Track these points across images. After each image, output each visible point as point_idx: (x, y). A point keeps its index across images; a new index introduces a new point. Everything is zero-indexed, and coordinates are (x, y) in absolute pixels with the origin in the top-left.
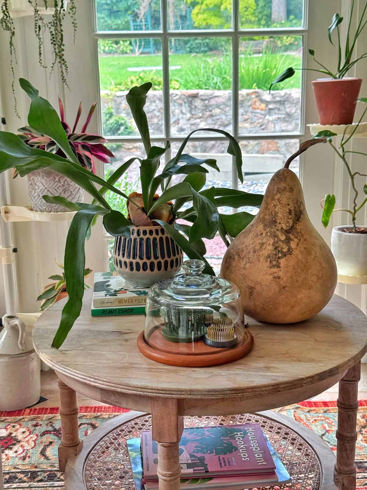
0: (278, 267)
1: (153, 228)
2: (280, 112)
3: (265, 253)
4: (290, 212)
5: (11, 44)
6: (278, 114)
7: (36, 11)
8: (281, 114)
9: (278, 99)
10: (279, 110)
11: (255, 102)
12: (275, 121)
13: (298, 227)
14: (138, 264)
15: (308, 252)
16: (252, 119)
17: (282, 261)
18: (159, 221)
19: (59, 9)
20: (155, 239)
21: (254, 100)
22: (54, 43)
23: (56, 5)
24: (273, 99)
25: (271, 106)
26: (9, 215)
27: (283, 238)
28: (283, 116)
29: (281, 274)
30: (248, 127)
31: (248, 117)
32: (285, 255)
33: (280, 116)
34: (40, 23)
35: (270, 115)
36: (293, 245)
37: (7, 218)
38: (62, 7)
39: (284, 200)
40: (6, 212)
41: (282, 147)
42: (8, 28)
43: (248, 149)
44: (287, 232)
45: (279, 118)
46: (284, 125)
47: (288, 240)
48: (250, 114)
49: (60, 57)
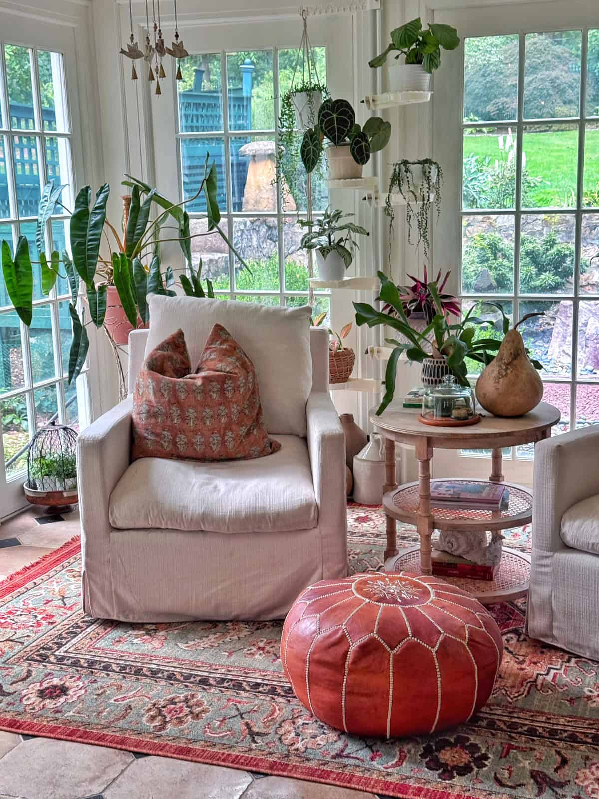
0: (498, 382)
1: (442, 360)
3: (493, 375)
4: (511, 353)
5: (391, 225)
7: (409, 205)
13: (515, 362)
14: (432, 380)
15: (517, 376)
17: (501, 380)
18: (445, 356)
19: (426, 202)
20: (442, 366)
22: (420, 227)
23: (424, 200)
26: (381, 354)
27: (504, 367)
29: (499, 386)
32: (503, 376)
34: (411, 213)
36: (509, 371)
37: (379, 356)
38: (428, 200)
39: (508, 347)
40: (378, 352)
42: (389, 214)
44: (508, 364)
47: (507, 369)
49: (424, 237)
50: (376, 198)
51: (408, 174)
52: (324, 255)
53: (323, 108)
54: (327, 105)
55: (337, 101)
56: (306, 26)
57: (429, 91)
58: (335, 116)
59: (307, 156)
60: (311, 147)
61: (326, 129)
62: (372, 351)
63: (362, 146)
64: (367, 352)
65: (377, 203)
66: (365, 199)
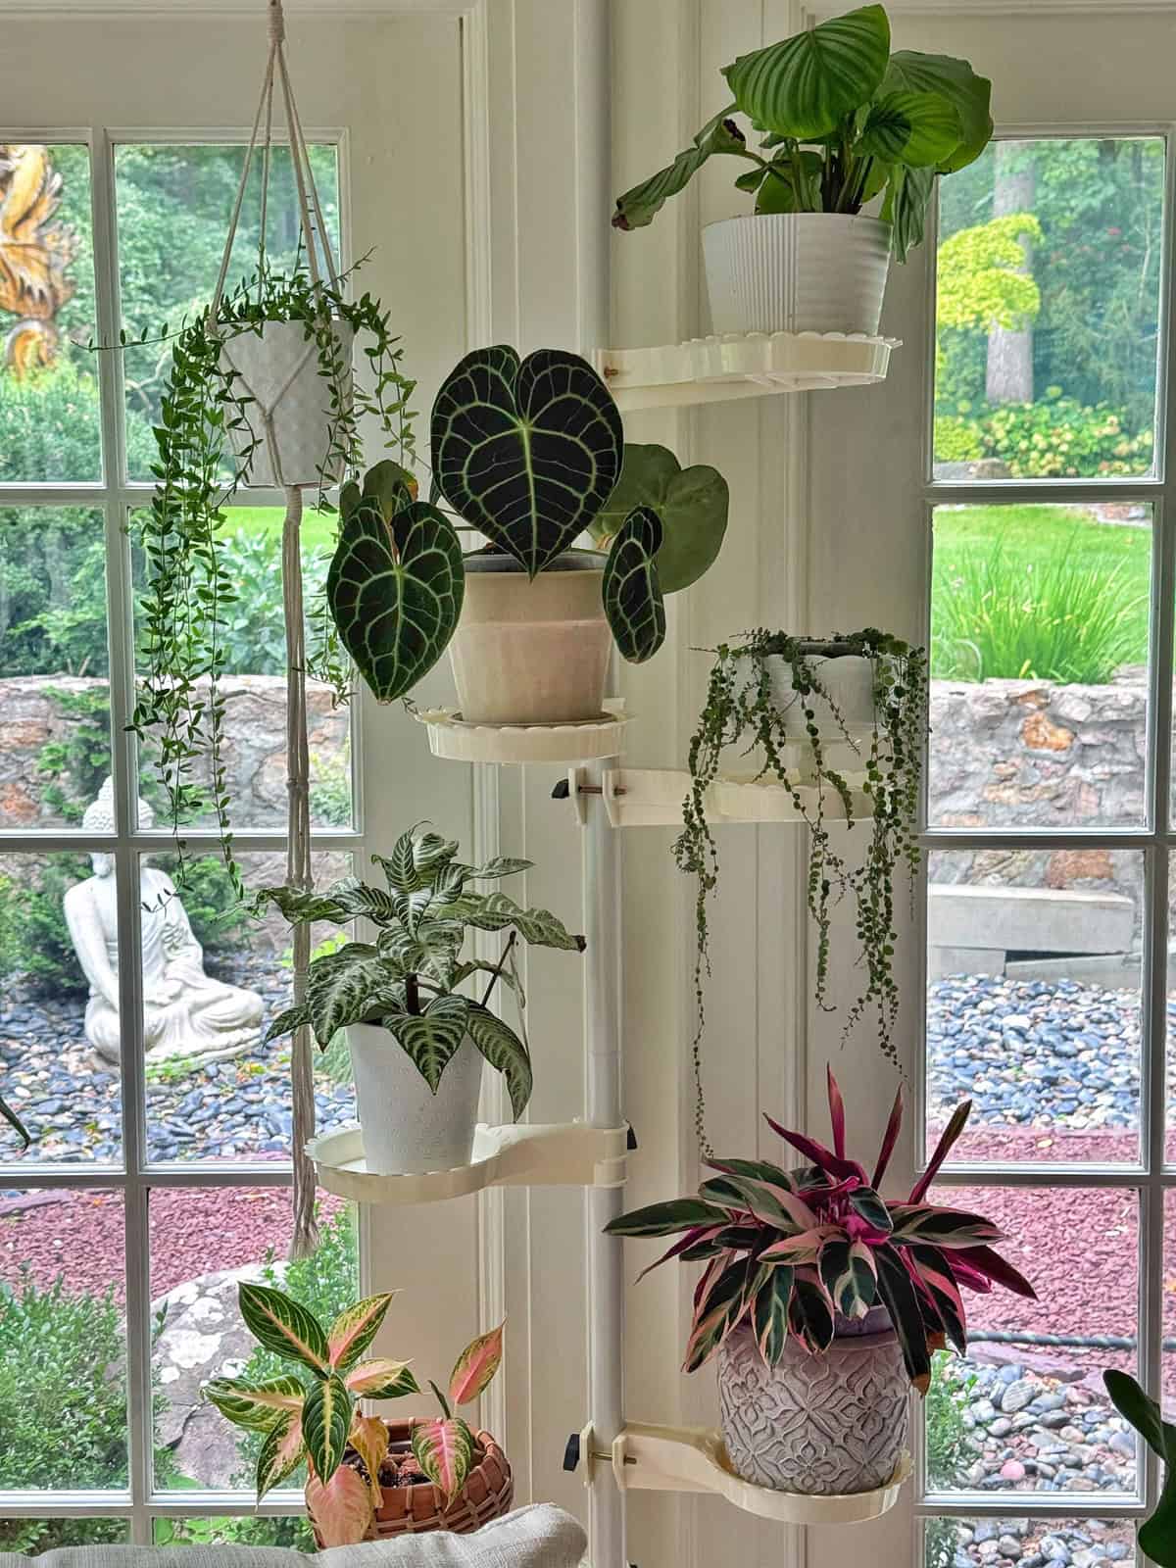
2: (1117, 757)
6: (1110, 762)
7: (819, 836)
8: (1119, 763)
9: (1111, 715)
10: (1114, 748)
11: (1037, 722)
12: (1099, 785)
16: (1024, 777)
21: (1032, 719)
22: (865, 934)
24: (1095, 717)
25: (1087, 738)
26: (637, 1468)
28: (1129, 769)
30: (1013, 800)
31: (1012, 770)
33: (1116, 769)
34: (827, 873)
35: (1084, 766)
40: (628, 1460)
41: (1123, 867)
42: (694, 865)
43: (1013, 870)
45: (1113, 775)
46: (1130, 796)
48: (1017, 761)
50: (618, 792)
51: (812, 699)
52: (424, 1071)
53: (455, 390)
54: (479, 375)
55: (543, 358)
56: (279, 34)
57: (885, 332)
58: (524, 428)
59: (367, 613)
60: (398, 570)
61: (477, 486)
62: (595, 1455)
63: (642, 571)
64: (571, 1460)
65: (618, 811)
66: (561, 791)
